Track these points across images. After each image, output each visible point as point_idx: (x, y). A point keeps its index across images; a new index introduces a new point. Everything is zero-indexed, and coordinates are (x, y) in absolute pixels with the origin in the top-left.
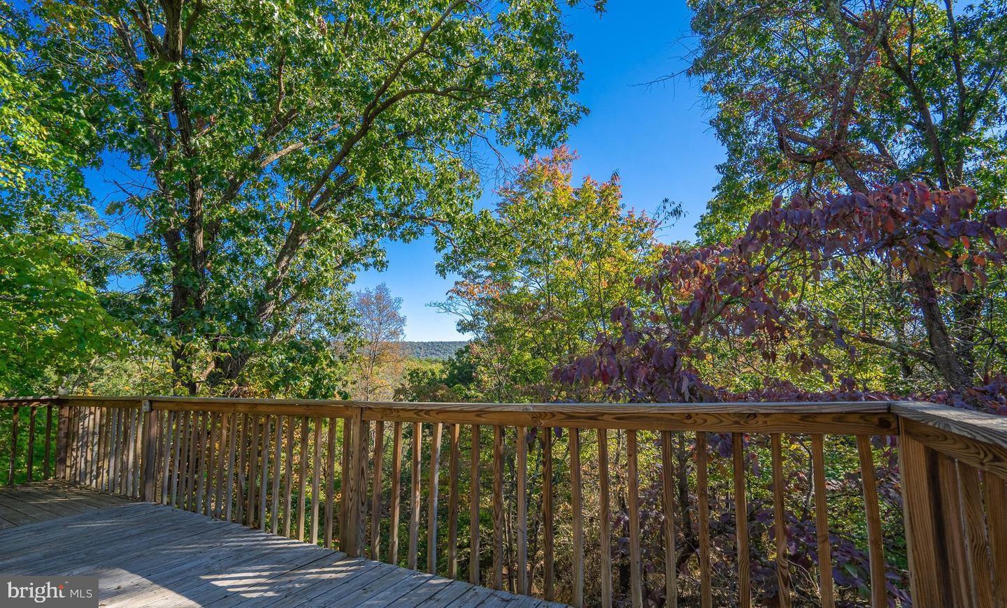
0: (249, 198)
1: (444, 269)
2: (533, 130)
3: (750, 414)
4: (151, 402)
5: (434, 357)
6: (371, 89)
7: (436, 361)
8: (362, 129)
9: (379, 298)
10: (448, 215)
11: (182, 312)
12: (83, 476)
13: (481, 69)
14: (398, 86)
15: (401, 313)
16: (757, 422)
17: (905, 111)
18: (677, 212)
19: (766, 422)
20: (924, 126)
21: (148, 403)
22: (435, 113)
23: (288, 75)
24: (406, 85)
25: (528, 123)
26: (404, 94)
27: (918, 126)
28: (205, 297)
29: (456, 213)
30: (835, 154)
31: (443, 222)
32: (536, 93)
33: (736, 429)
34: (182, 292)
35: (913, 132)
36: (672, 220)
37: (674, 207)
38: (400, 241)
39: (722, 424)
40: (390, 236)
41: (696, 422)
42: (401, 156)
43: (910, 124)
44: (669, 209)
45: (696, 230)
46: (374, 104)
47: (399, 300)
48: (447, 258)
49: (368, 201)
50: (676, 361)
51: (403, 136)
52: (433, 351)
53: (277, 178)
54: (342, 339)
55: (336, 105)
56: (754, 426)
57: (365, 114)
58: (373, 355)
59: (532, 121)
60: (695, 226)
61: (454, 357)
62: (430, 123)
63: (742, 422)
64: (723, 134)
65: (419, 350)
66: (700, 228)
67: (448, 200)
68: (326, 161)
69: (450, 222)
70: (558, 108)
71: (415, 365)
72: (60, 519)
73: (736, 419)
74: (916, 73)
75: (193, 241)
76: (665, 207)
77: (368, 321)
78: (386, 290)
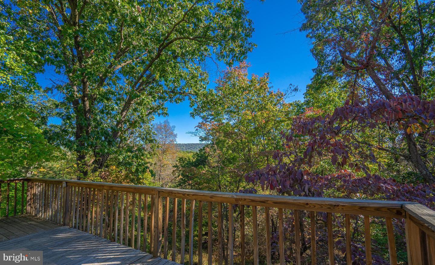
0: (108, 84)
1: (194, 115)
2: (232, 54)
3: (335, 205)
4: (67, 183)
5: (190, 150)
6: (161, 37)
7: (190, 152)
8: (158, 55)
9: (165, 126)
10: (195, 92)
11: (81, 136)
12: (38, 212)
13: (210, 28)
14: (173, 36)
15: (175, 132)
16: (339, 209)
17: (397, 45)
18: (296, 90)
19: (343, 209)
20: (405, 51)
21: (65, 183)
22: (190, 47)
23: (125, 31)
24: (177, 35)
25: (230, 51)
26: (176, 39)
27: (403, 51)
28: (90, 129)
29: (199, 91)
30: (367, 66)
31: (193, 95)
32: (234, 38)
33: (329, 211)
34: (80, 128)
35: (401, 54)
36: (294, 93)
37: (294, 87)
38: (175, 103)
39: (323, 208)
40: (171, 101)
41: (310, 206)
42: (175, 67)
43: (400, 50)
44: (293, 88)
45: (304, 96)
46: (163, 44)
47: (174, 127)
48: (195, 110)
49: (161, 86)
50: (302, 177)
51: (175, 57)
52: (189, 148)
53: (121, 76)
54: (150, 145)
55: (146, 44)
56: (337, 210)
57: (159, 48)
58: (163, 151)
59: (232, 50)
60: (303, 94)
61: (198, 152)
62: (187, 51)
63: (332, 208)
64: (316, 55)
65: (183, 147)
66: (306, 95)
67: (195, 85)
68: (142, 69)
69: (196, 95)
70: (243, 45)
71: (181, 155)
72: (28, 236)
73: (329, 207)
74: (402, 28)
75: (85, 105)
76: (290, 88)
77: (161, 136)
78: (168, 122)
